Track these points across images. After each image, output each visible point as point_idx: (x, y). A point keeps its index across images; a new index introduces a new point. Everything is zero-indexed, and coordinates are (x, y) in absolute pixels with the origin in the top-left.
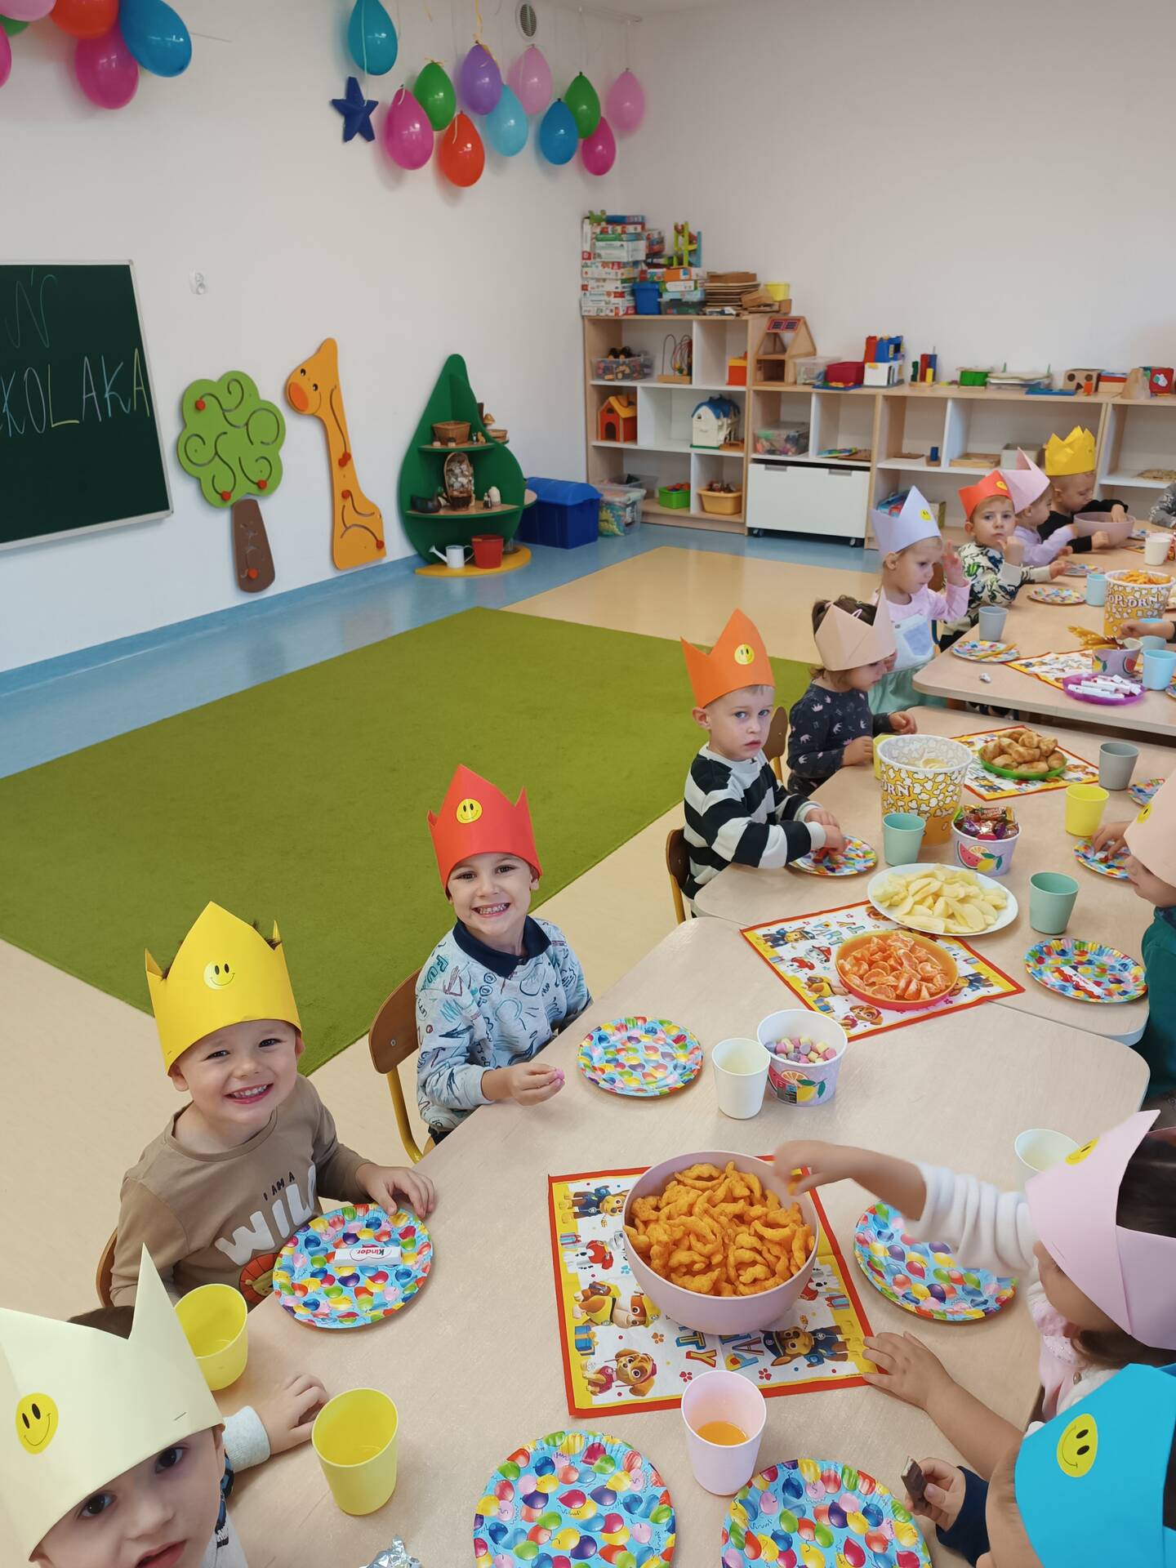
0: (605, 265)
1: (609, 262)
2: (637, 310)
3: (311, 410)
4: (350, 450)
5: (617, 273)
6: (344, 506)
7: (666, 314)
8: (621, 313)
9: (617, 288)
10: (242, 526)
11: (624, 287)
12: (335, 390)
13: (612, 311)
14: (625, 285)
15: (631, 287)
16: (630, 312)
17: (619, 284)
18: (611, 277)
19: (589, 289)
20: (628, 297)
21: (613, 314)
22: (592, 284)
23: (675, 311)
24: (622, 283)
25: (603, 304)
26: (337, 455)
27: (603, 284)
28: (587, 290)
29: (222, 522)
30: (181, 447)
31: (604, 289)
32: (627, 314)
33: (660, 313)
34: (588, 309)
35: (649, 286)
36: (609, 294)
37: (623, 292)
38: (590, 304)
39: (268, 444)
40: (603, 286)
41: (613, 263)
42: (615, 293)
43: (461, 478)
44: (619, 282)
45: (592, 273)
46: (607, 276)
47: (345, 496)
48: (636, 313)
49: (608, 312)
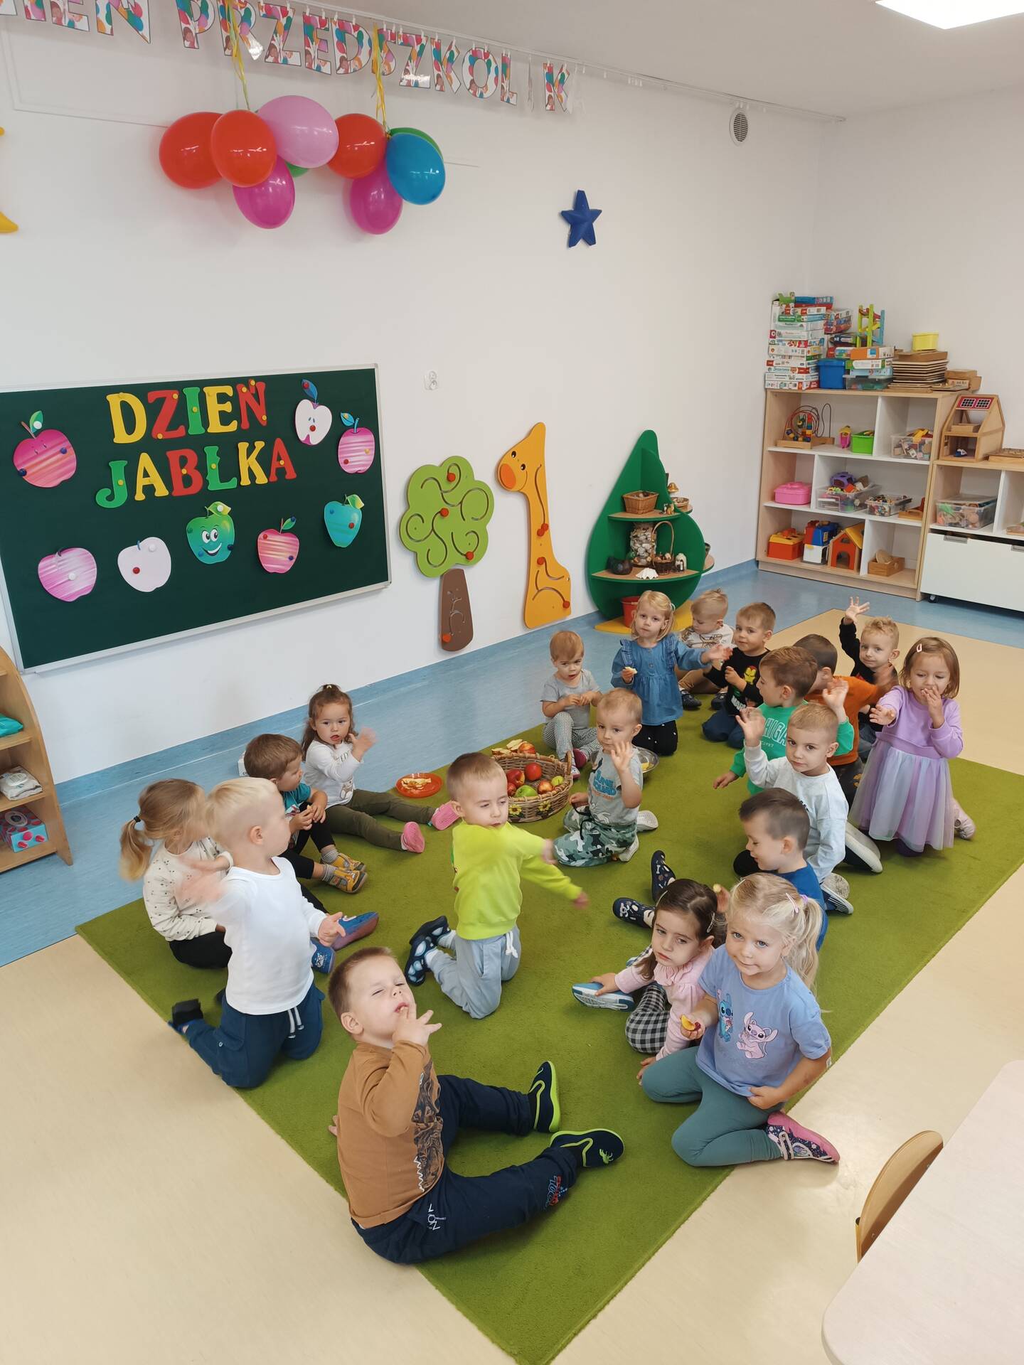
0: (792, 343)
1: (796, 341)
2: (820, 385)
3: (518, 487)
4: (548, 521)
5: (803, 351)
6: (538, 571)
7: (850, 389)
8: (805, 387)
9: (802, 364)
10: (449, 593)
11: (809, 364)
12: (541, 467)
13: (795, 385)
14: (810, 361)
15: (815, 363)
16: (812, 386)
17: (804, 361)
18: (797, 354)
19: (774, 364)
20: (812, 373)
21: (796, 388)
22: (777, 360)
23: (859, 386)
24: (807, 360)
25: (787, 378)
26: (536, 526)
27: (789, 360)
28: (772, 365)
29: (432, 590)
30: (403, 524)
31: (788, 365)
32: (810, 388)
33: (844, 388)
34: (772, 382)
35: (835, 363)
36: (793, 370)
37: (808, 368)
38: (774, 378)
39: (477, 520)
40: (788, 362)
41: (800, 342)
42: (799, 368)
43: (644, 544)
44: (805, 359)
45: (779, 350)
46: (794, 354)
47: (540, 562)
48: (819, 387)
49: (791, 386)
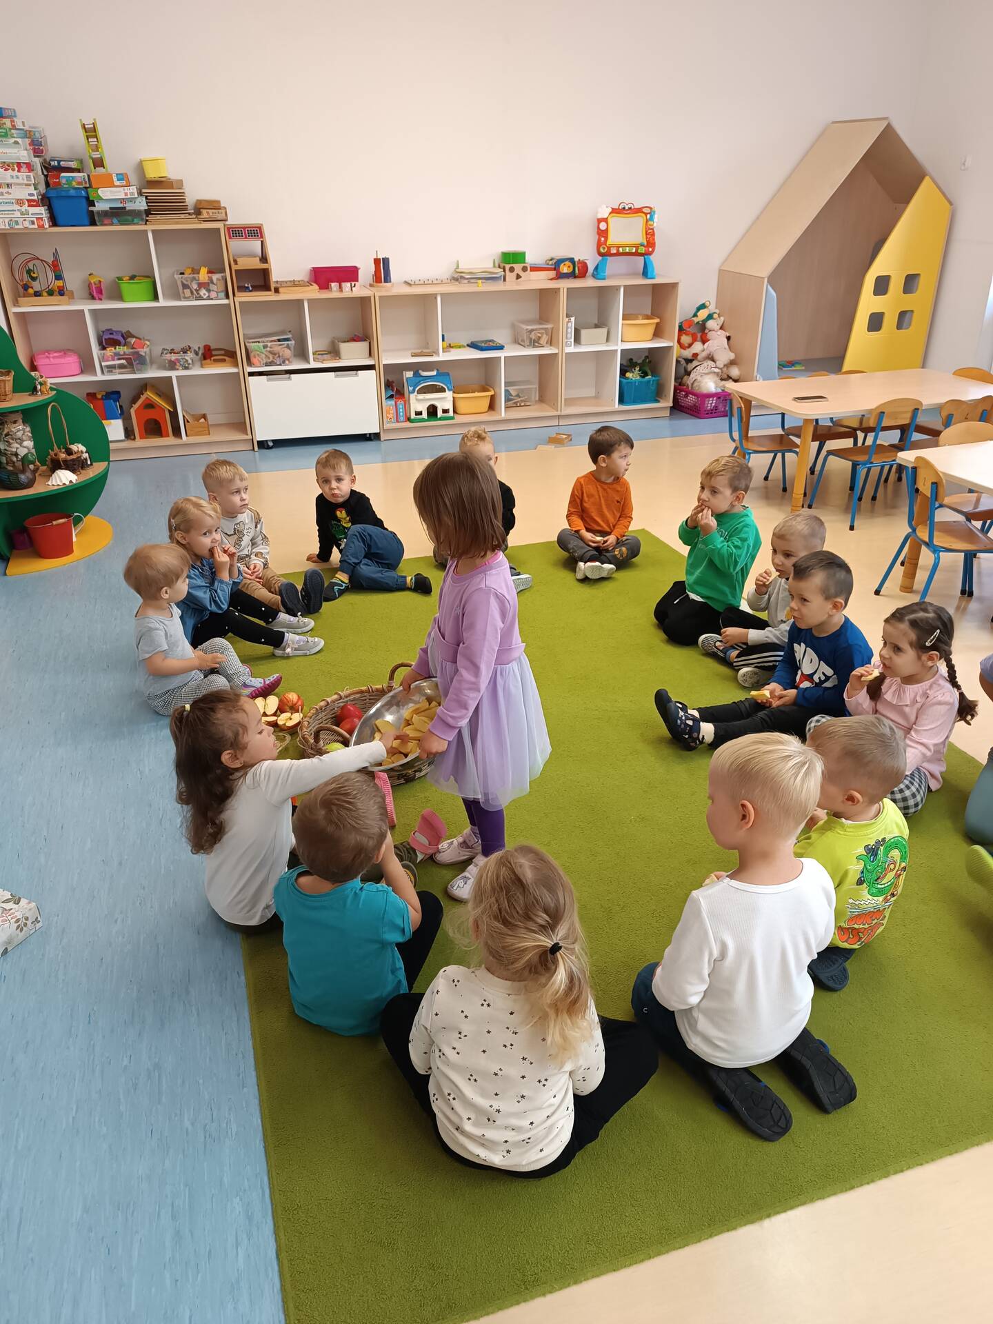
0: (8, 166)
1: (15, 163)
2: (54, 221)
5: (28, 177)
7: (104, 224)
9: (29, 195)
11: (38, 195)
14: (38, 191)
16: (46, 223)
17: (32, 190)
18: (20, 181)
20: (43, 206)
21: (36, 227)
23: (115, 221)
24: (35, 189)
25: (18, 214)
33: (95, 223)
35: (72, 193)
36: (20, 202)
37: (39, 200)
48: (55, 224)
